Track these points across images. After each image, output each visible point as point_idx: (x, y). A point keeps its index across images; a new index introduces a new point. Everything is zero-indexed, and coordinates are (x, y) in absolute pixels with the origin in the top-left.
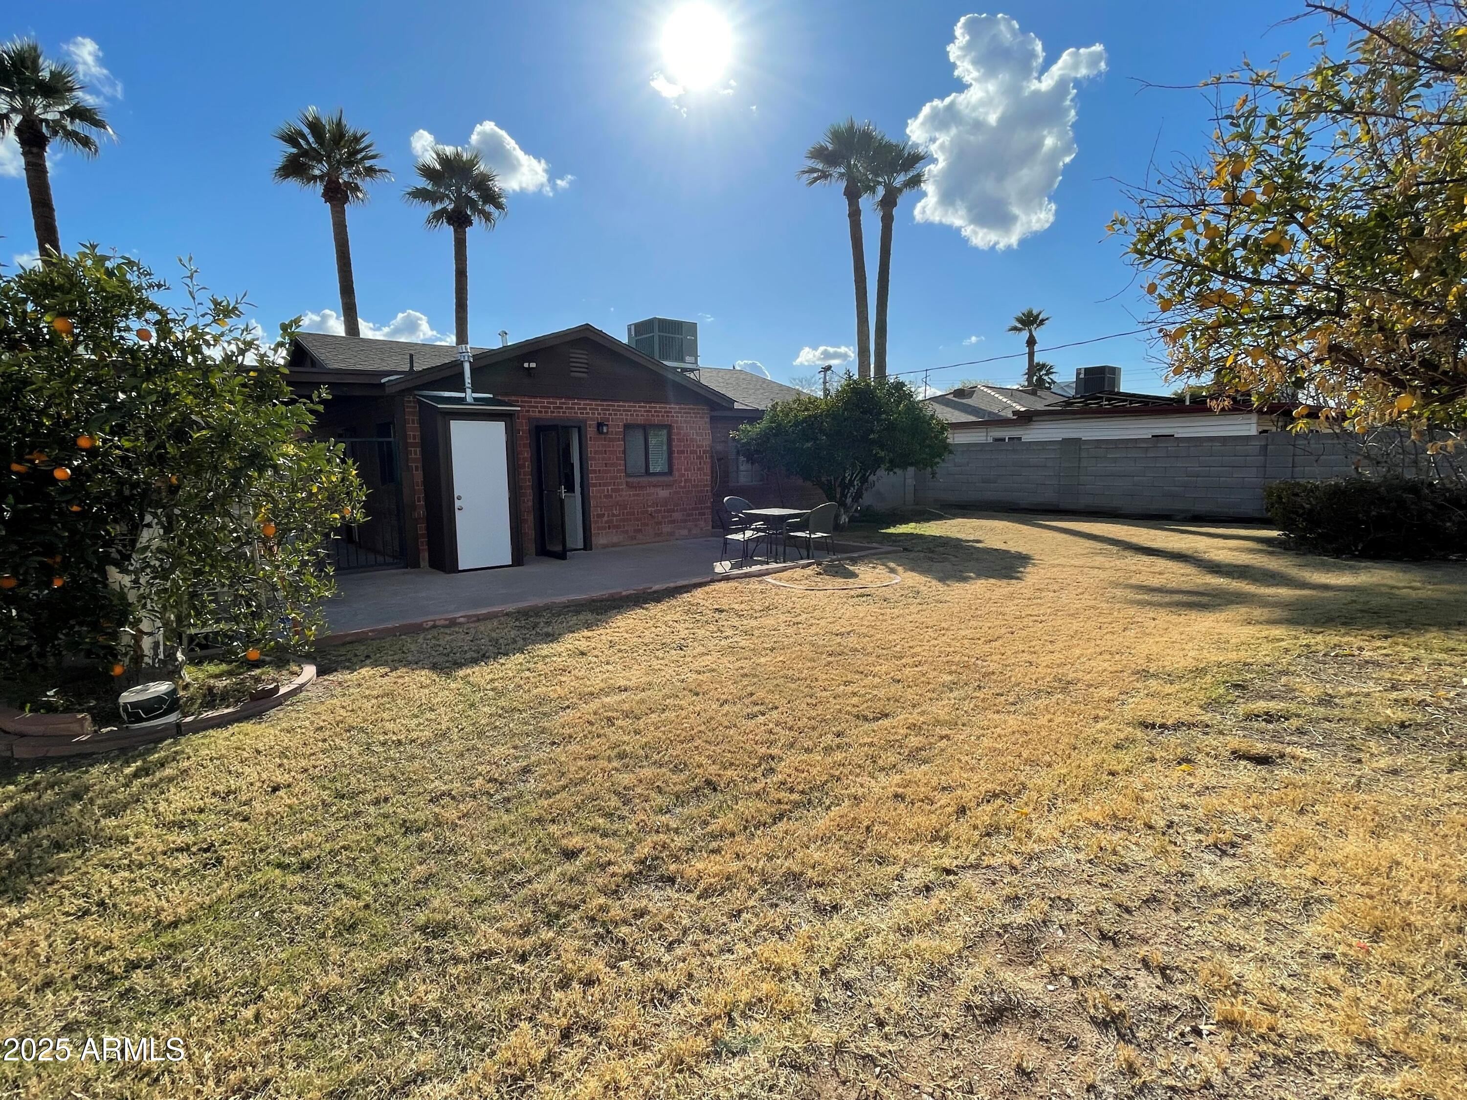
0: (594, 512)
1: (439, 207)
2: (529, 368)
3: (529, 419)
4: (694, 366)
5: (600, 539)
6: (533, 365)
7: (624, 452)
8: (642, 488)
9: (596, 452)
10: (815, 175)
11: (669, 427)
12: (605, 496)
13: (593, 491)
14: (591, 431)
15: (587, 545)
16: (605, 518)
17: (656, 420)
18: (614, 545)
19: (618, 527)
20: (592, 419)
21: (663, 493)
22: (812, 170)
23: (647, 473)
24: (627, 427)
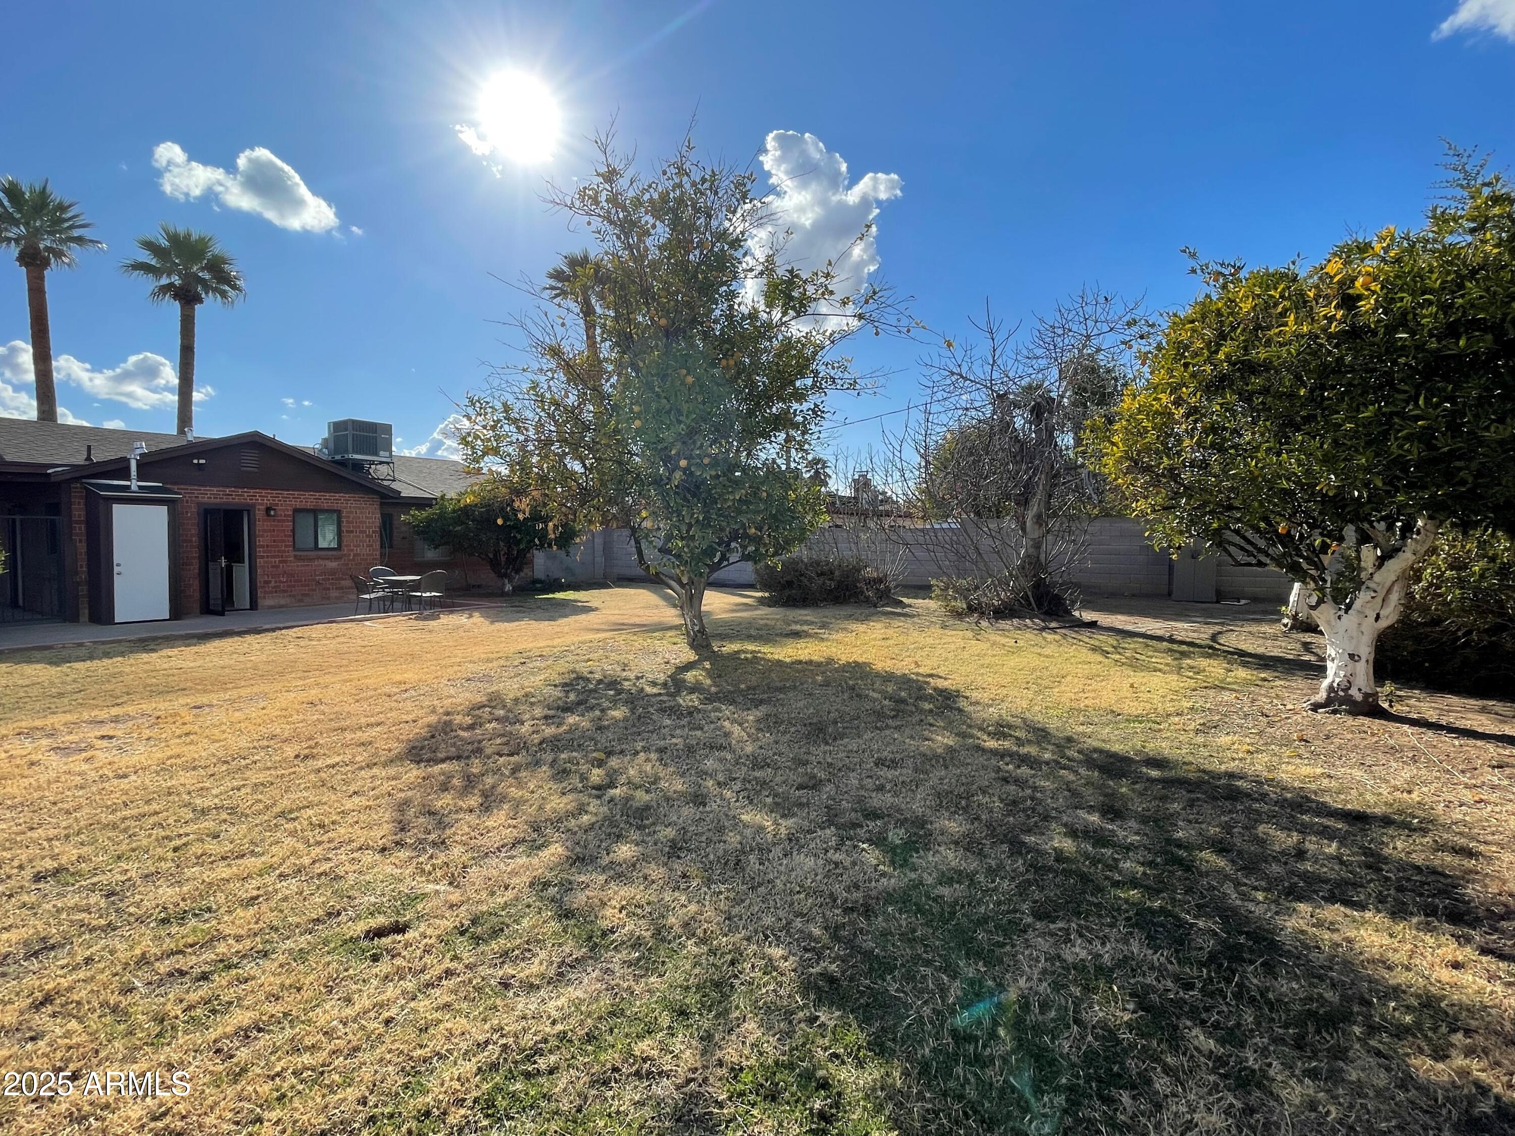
0: (260, 580)
1: (164, 281)
2: (198, 464)
3: (199, 504)
4: (389, 460)
5: (265, 602)
6: (202, 461)
7: (293, 531)
8: (310, 560)
9: (265, 531)
10: (554, 292)
11: (339, 512)
12: (273, 567)
13: (260, 562)
14: (259, 514)
15: (254, 606)
16: (273, 584)
17: (325, 506)
18: (281, 607)
19: (284, 591)
20: (262, 504)
21: (333, 565)
22: (553, 288)
23: (316, 547)
24: (296, 511)
